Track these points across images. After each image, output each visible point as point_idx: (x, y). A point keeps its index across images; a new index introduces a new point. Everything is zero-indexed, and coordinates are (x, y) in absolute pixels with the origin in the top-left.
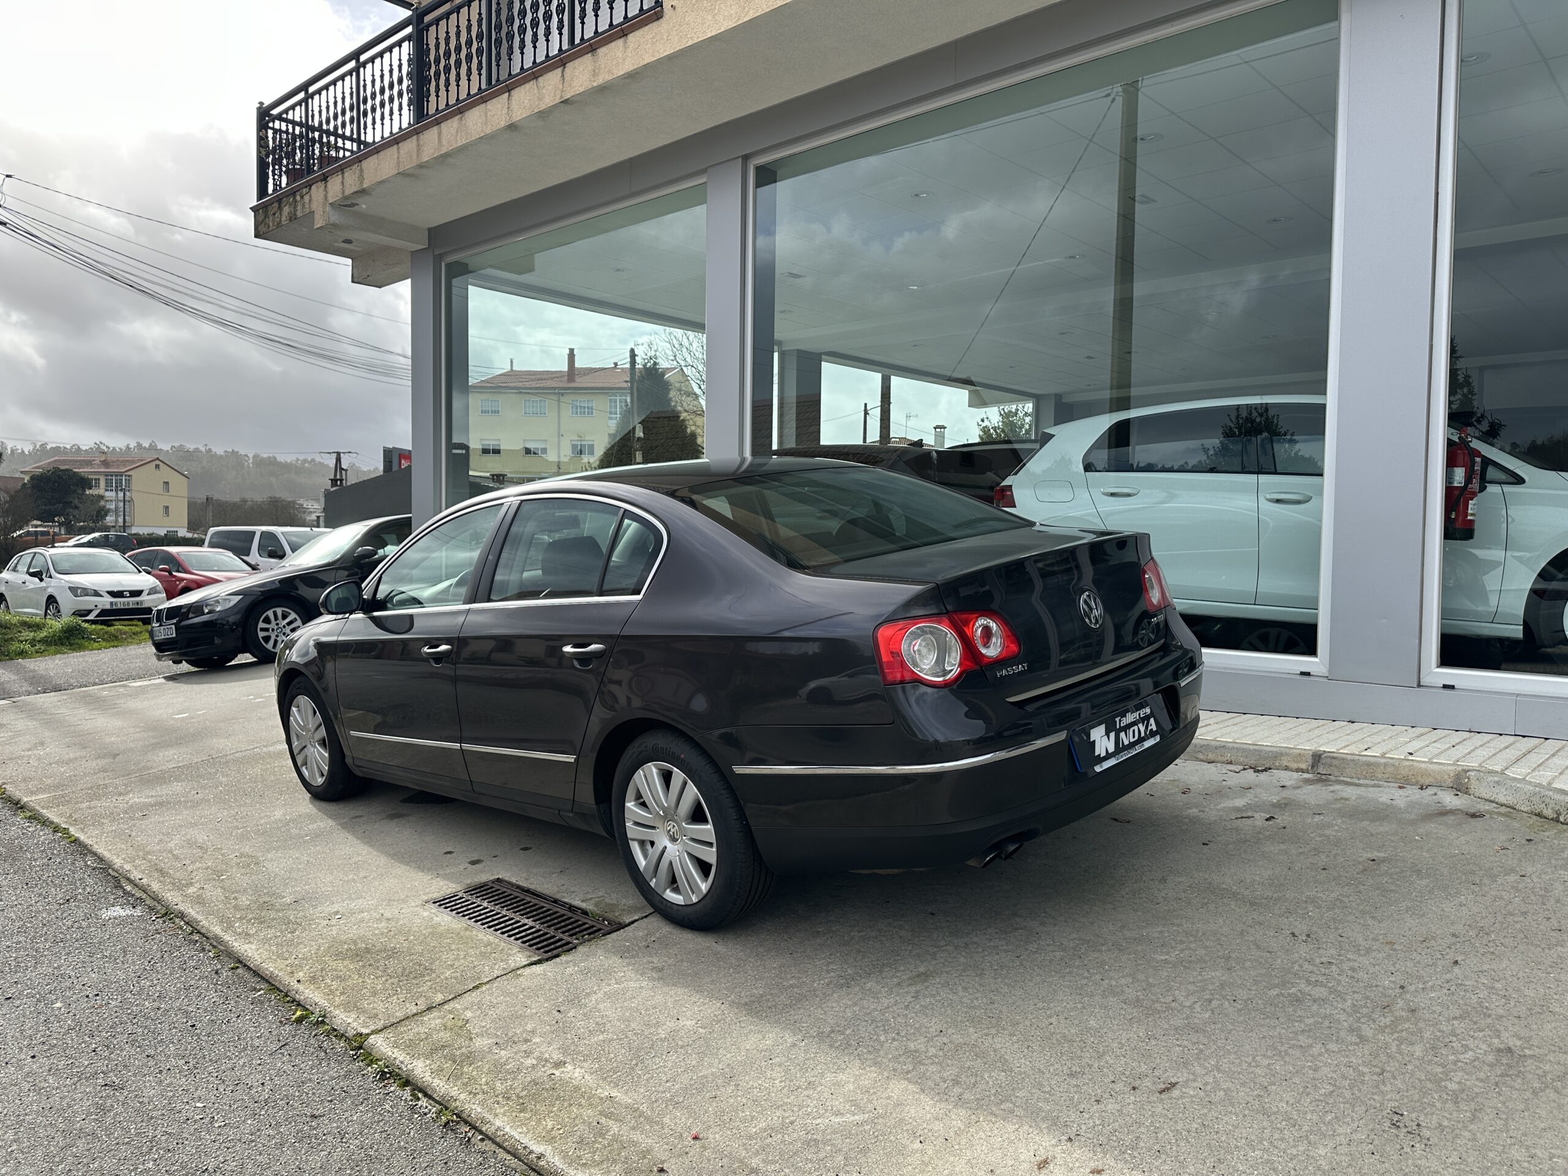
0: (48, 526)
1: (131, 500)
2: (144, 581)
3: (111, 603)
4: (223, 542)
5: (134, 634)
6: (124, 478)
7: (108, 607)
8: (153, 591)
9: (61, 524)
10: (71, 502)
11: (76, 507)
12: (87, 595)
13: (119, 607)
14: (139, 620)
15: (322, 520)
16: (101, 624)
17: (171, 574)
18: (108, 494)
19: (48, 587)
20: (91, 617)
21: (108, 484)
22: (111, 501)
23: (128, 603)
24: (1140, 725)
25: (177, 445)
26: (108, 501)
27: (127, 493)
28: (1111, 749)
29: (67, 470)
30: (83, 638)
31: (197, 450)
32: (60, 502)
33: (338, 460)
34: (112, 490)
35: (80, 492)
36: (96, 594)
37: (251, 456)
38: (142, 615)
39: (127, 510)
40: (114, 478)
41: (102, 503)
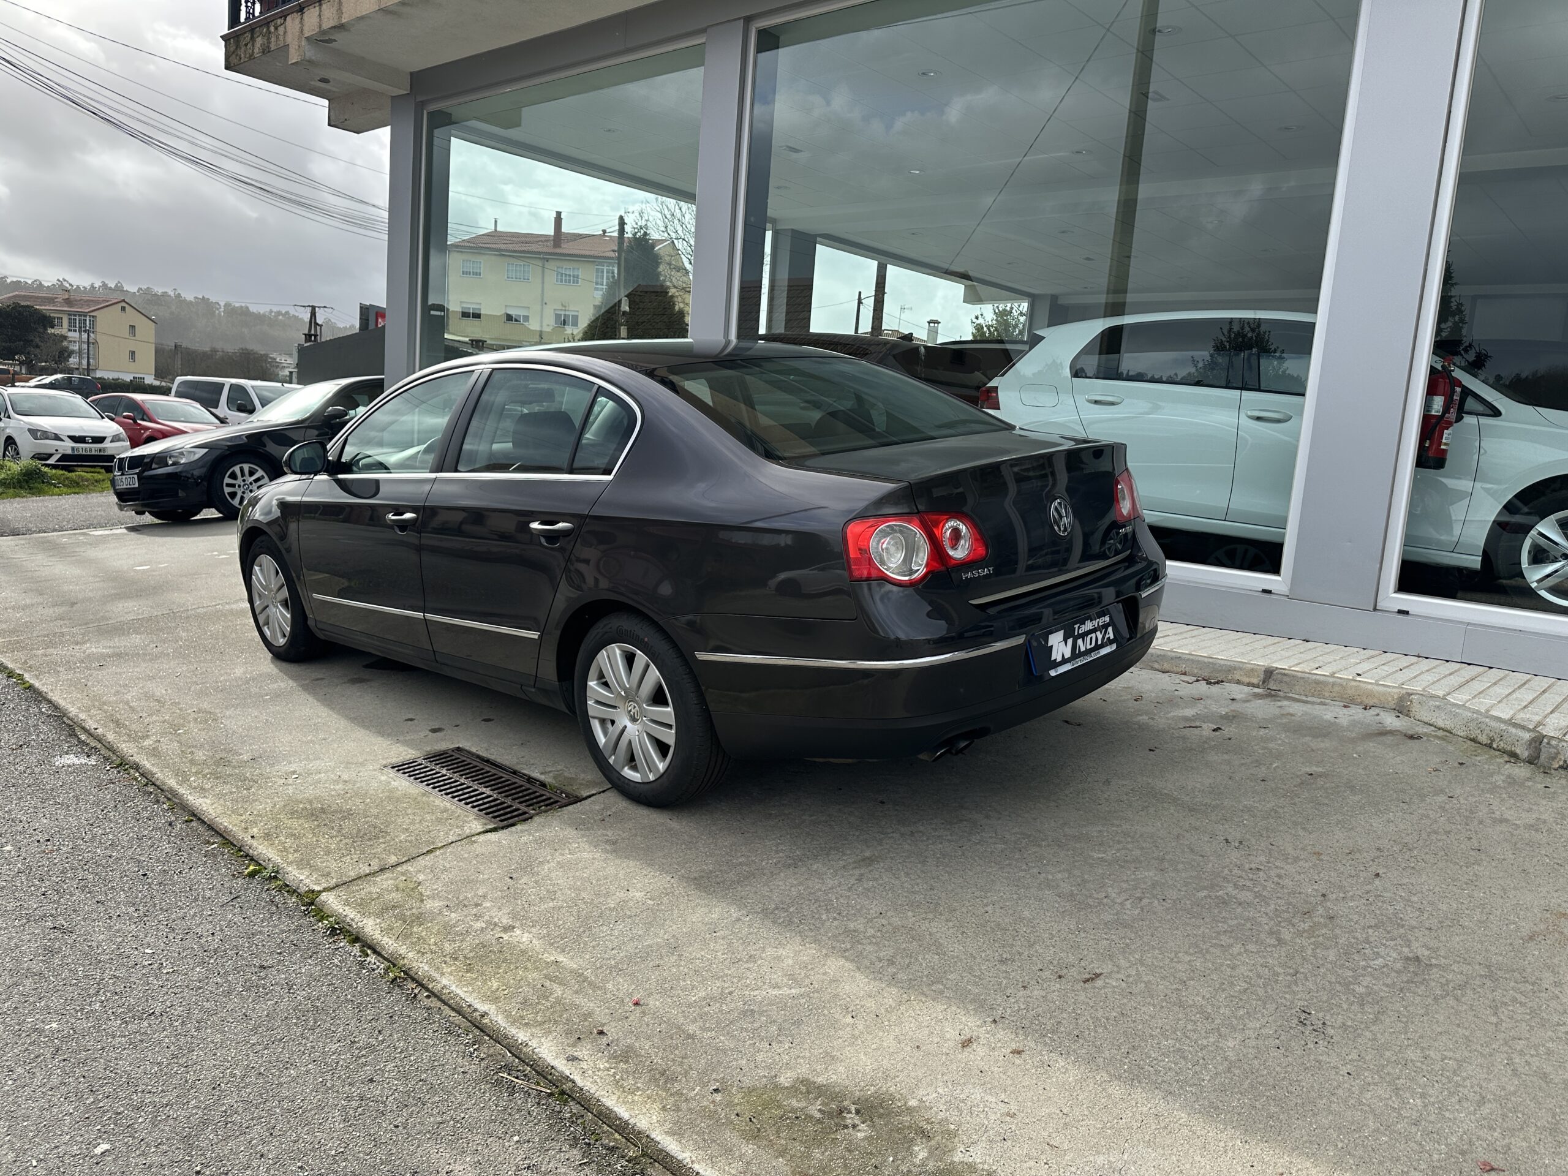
0: (8, 364)
1: (95, 343)
2: (108, 427)
3: (73, 448)
4: (188, 392)
5: (96, 481)
6: (88, 319)
7: (69, 452)
8: (116, 439)
9: (21, 363)
10: (32, 341)
11: (37, 346)
12: (47, 438)
13: (81, 452)
14: (102, 467)
15: (294, 376)
16: (62, 469)
17: (135, 422)
18: (70, 334)
19: (6, 428)
20: (51, 461)
21: (72, 323)
22: (75, 342)
23: (91, 450)
24: (1098, 633)
25: (144, 287)
26: (71, 342)
27: (92, 335)
28: (1068, 655)
29: (28, 306)
30: (43, 482)
31: (165, 294)
32: (19, 341)
33: (313, 314)
34: (75, 331)
35: (41, 330)
36: (57, 438)
37: (222, 304)
38: (105, 462)
39: (91, 352)
40: (77, 318)
41: (65, 343)
